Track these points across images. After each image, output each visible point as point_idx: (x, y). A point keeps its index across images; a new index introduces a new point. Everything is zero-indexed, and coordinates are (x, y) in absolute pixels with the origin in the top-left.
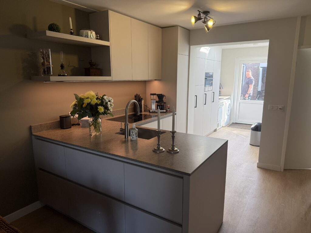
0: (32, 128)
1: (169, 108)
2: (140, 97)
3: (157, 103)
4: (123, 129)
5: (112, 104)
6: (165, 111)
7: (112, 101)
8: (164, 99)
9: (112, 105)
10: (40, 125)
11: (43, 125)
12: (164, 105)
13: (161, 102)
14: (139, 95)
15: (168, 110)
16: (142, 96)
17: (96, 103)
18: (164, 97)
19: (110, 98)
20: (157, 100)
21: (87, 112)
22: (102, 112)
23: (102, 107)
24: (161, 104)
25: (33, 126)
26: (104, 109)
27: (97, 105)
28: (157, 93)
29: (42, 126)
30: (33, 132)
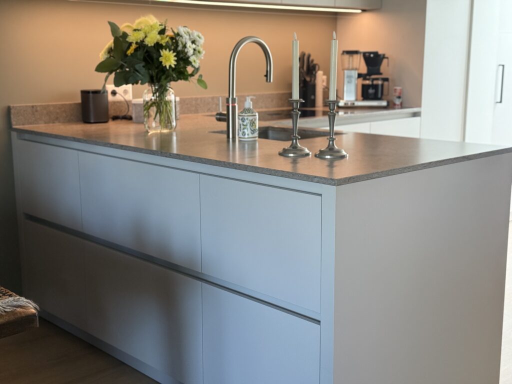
0: (12, 111)
1: (399, 97)
2: (312, 61)
3: (361, 81)
4: (224, 115)
5: (201, 50)
6: (384, 103)
7: (202, 41)
8: (384, 67)
9: (199, 52)
10: (33, 107)
11: (38, 108)
12: (382, 85)
13: (373, 77)
14: (309, 56)
15: (398, 102)
16: (316, 59)
17: (155, 41)
18: (385, 61)
19: (196, 33)
20: (364, 69)
21: (137, 71)
22: (170, 66)
23: (172, 52)
24: (375, 82)
25: (13, 107)
26: (176, 58)
27: (158, 46)
28: (363, 49)
29: (37, 111)
30: (14, 123)
